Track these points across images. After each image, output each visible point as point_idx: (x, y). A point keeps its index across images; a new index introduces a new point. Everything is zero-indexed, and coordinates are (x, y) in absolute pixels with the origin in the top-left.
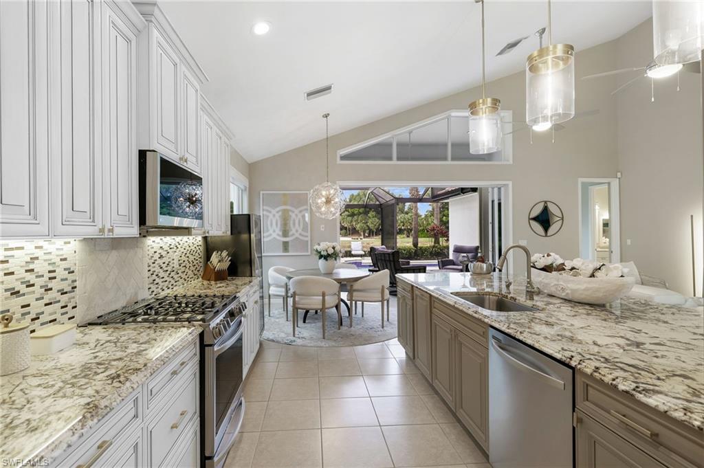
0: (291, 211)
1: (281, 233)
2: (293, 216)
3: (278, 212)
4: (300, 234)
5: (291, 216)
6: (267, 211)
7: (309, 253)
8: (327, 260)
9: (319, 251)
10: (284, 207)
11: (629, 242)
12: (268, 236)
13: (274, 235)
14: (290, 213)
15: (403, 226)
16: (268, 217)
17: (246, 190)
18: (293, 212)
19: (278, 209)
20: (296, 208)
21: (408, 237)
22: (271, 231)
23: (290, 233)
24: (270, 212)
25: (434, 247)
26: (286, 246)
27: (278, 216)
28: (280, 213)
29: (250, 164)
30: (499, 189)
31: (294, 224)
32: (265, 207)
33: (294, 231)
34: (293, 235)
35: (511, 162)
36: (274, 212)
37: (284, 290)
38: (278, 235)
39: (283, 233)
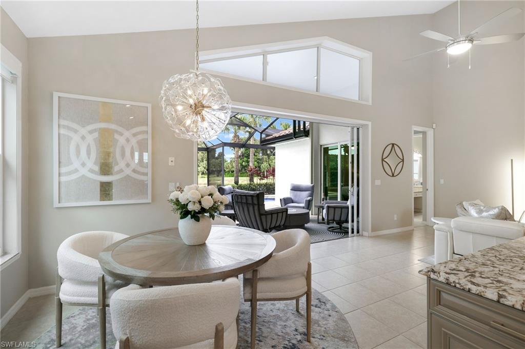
0: (117, 131)
1: (97, 168)
2: (121, 140)
3: (91, 132)
4: (134, 171)
5: (117, 141)
6: (69, 128)
7: (149, 200)
8: (197, 219)
9: (183, 202)
10: (103, 125)
11: (442, 181)
12: (69, 173)
13: (84, 171)
14: (117, 136)
15: (215, 168)
16: (69, 139)
17: (14, 80)
18: (121, 134)
19: (91, 127)
20: (128, 130)
21: (218, 176)
22: (76, 164)
23: (116, 169)
24: (76, 131)
25: (250, 184)
26: (106, 190)
27: (90, 139)
28: (96, 135)
29: (29, 41)
30: (358, 129)
31: (123, 154)
32: (63, 122)
33: (122, 165)
34: (121, 171)
35: (370, 103)
36: (83, 131)
37: (95, 290)
38: (91, 171)
39: (101, 168)
